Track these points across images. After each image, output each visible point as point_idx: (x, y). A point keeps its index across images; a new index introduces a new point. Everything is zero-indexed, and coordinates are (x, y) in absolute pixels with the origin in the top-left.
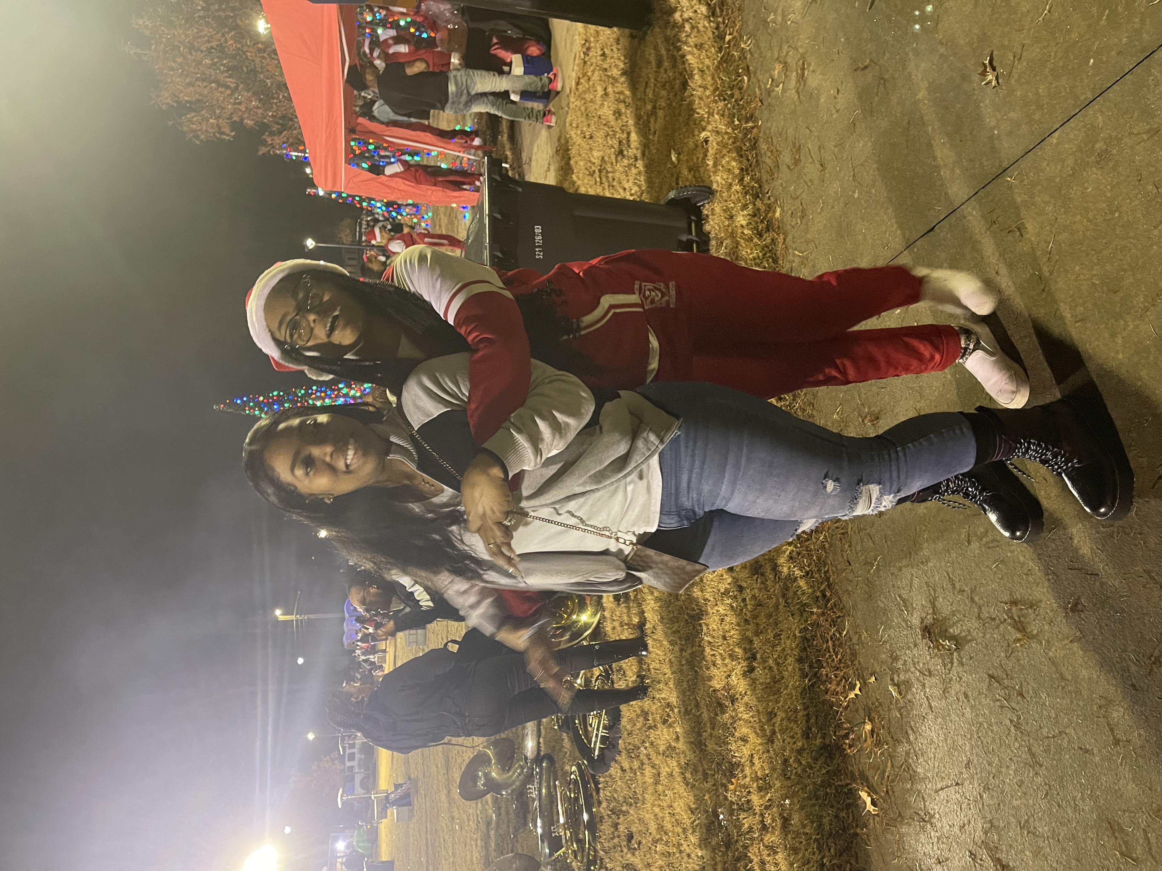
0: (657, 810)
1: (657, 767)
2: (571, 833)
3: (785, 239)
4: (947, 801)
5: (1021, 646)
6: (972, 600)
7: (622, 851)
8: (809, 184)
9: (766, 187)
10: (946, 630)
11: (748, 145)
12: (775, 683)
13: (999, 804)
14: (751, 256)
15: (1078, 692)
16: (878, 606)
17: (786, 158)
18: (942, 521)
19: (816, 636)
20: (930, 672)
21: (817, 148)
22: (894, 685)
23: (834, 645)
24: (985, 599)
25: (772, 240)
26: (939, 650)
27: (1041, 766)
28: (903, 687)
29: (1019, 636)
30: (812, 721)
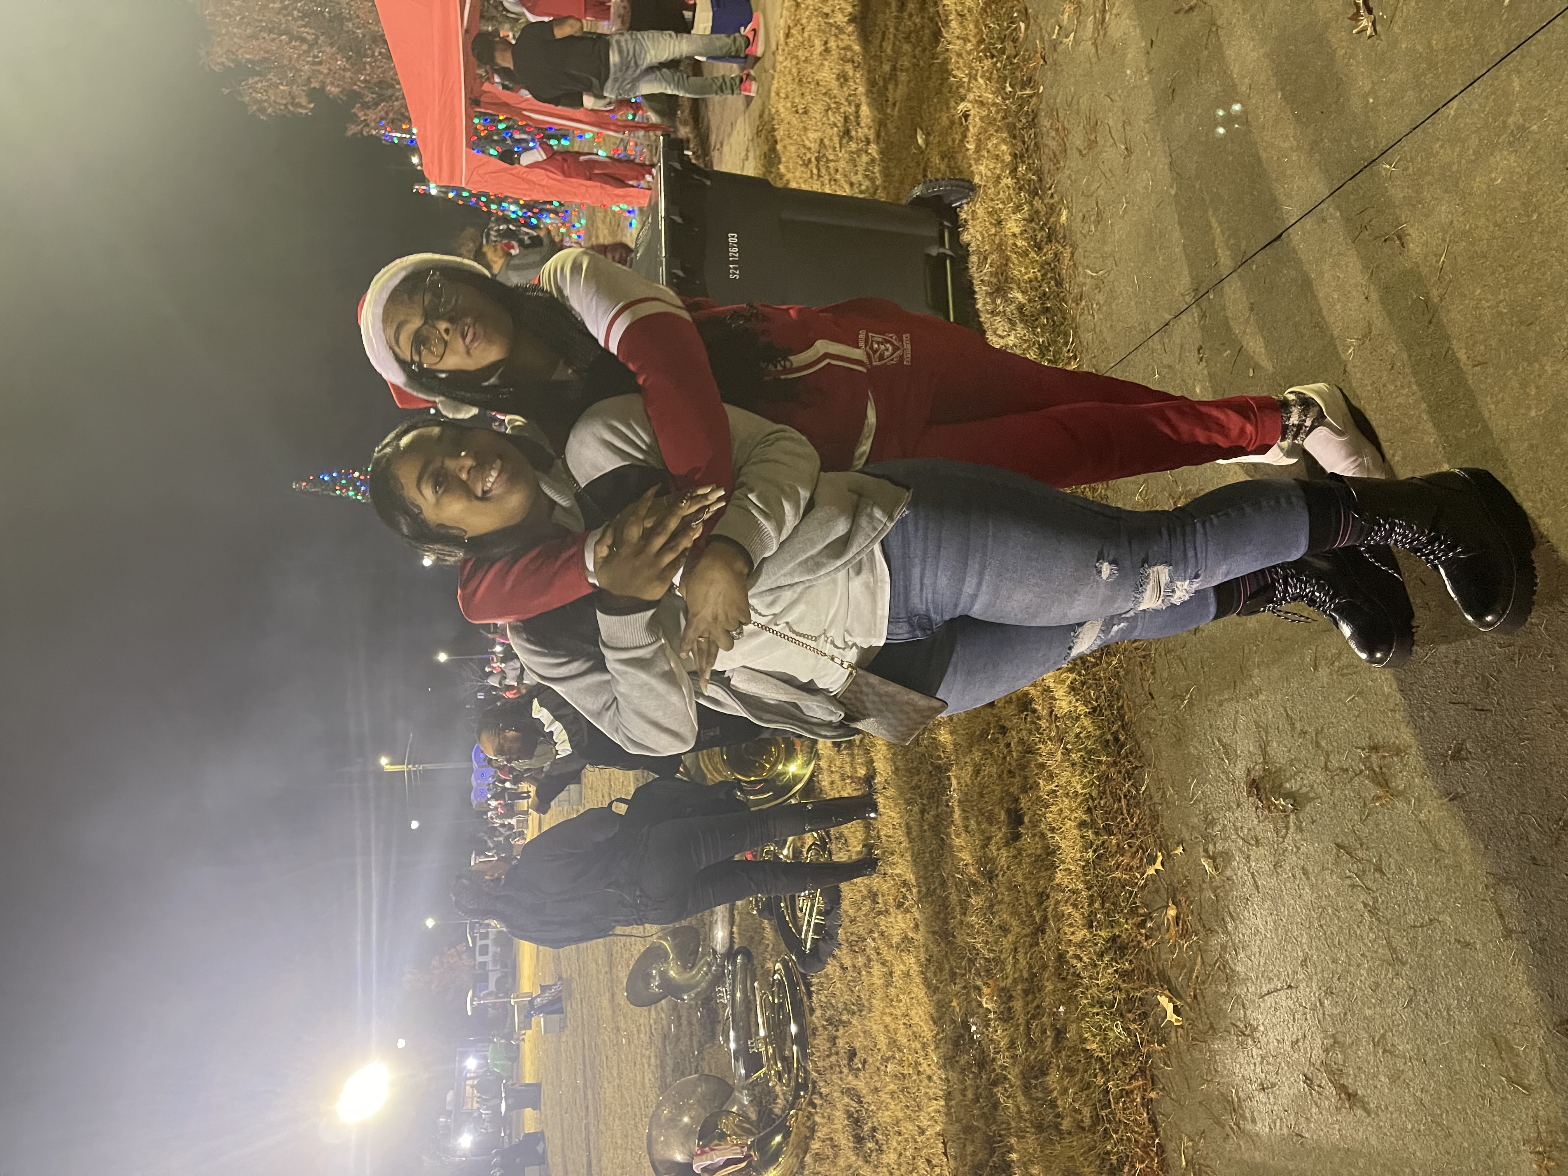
0: (888, 1019)
1: (889, 964)
2: (774, 1049)
3: (1072, 254)
4: (1276, 1010)
5: (1382, 805)
6: (1318, 745)
7: (841, 1072)
8: (1109, 175)
9: (1048, 181)
10: (1281, 785)
11: (1024, 121)
12: (1048, 854)
13: (1345, 1014)
14: (1026, 277)
15: (1458, 867)
16: (1189, 753)
17: (1077, 139)
18: (1279, 640)
19: (1104, 793)
20: (1257, 841)
21: (1120, 125)
22: (1209, 857)
23: (1128, 805)
24: (1335, 744)
25: (1056, 255)
26: (1270, 811)
27: (1404, 964)
28: (1219, 860)
29: (1379, 792)
30: (1097, 905)
